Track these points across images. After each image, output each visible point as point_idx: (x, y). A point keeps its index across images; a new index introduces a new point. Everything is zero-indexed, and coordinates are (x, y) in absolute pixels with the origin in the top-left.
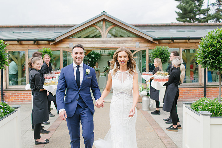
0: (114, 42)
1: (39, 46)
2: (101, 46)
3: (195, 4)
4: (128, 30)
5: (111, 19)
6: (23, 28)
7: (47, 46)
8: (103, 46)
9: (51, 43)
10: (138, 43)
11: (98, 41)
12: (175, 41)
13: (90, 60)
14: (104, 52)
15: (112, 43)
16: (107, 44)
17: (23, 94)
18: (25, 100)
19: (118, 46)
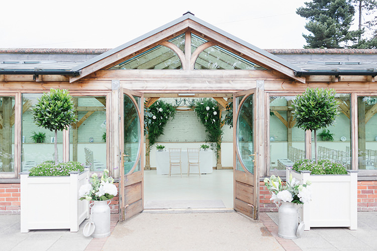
0: (209, 80)
1: (46, 86)
2: (181, 87)
3: (338, 21)
4: (240, 53)
5: (205, 30)
6: (26, 55)
7: (62, 86)
8: (184, 87)
9: (72, 80)
10: (261, 82)
11: (174, 76)
12: (342, 77)
13: (154, 117)
14: (183, 102)
15: (203, 82)
16: (193, 82)
17: (8, 191)
18: (10, 204)
19: (218, 88)
